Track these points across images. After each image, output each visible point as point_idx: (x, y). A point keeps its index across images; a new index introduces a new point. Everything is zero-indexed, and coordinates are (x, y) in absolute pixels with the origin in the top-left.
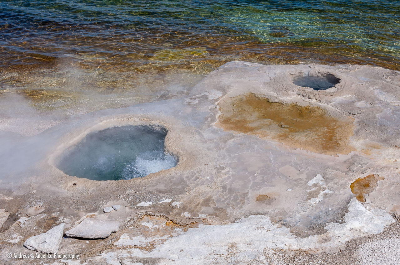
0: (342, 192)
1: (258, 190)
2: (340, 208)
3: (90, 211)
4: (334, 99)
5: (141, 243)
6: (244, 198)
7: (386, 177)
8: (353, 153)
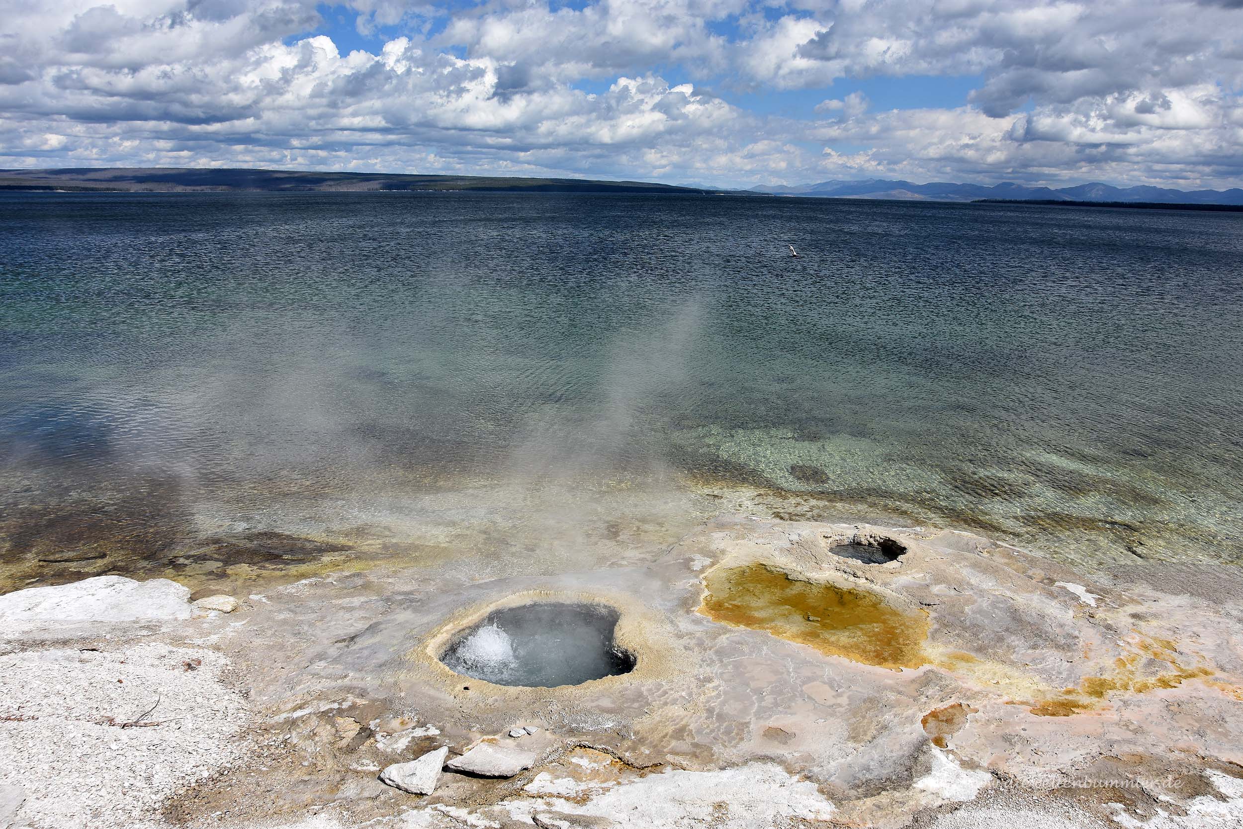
0: (907, 729)
1: (767, 718)
2: (903, 756)
3: (488, 733)
4: (895, 579)
5: (569, 791)
6: (743, 730)
7: (981, 709)
8: (926, 667)
